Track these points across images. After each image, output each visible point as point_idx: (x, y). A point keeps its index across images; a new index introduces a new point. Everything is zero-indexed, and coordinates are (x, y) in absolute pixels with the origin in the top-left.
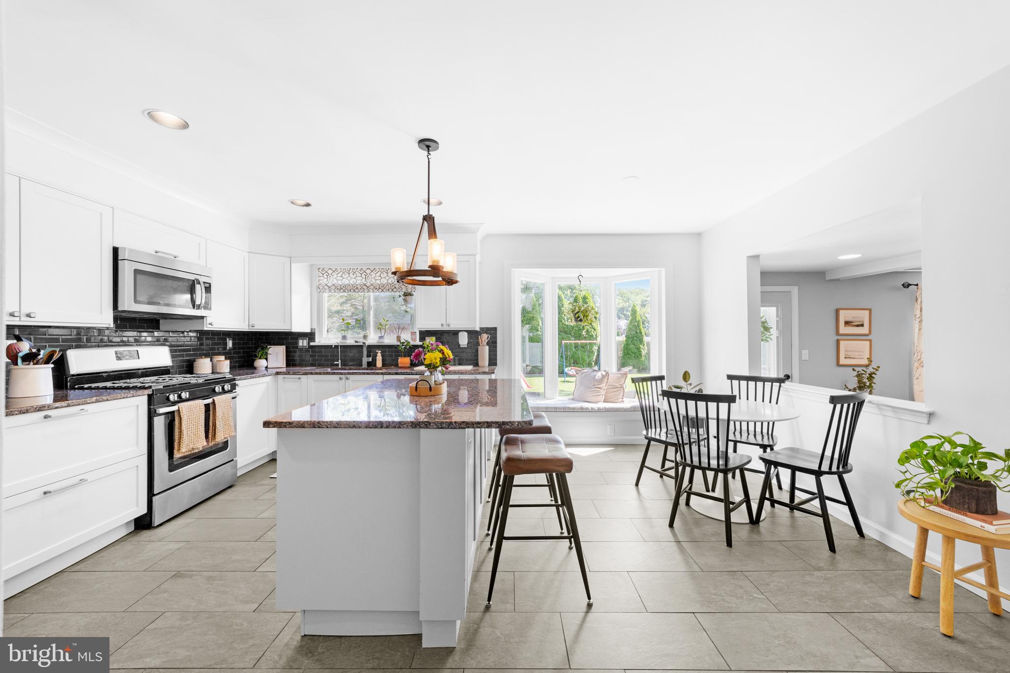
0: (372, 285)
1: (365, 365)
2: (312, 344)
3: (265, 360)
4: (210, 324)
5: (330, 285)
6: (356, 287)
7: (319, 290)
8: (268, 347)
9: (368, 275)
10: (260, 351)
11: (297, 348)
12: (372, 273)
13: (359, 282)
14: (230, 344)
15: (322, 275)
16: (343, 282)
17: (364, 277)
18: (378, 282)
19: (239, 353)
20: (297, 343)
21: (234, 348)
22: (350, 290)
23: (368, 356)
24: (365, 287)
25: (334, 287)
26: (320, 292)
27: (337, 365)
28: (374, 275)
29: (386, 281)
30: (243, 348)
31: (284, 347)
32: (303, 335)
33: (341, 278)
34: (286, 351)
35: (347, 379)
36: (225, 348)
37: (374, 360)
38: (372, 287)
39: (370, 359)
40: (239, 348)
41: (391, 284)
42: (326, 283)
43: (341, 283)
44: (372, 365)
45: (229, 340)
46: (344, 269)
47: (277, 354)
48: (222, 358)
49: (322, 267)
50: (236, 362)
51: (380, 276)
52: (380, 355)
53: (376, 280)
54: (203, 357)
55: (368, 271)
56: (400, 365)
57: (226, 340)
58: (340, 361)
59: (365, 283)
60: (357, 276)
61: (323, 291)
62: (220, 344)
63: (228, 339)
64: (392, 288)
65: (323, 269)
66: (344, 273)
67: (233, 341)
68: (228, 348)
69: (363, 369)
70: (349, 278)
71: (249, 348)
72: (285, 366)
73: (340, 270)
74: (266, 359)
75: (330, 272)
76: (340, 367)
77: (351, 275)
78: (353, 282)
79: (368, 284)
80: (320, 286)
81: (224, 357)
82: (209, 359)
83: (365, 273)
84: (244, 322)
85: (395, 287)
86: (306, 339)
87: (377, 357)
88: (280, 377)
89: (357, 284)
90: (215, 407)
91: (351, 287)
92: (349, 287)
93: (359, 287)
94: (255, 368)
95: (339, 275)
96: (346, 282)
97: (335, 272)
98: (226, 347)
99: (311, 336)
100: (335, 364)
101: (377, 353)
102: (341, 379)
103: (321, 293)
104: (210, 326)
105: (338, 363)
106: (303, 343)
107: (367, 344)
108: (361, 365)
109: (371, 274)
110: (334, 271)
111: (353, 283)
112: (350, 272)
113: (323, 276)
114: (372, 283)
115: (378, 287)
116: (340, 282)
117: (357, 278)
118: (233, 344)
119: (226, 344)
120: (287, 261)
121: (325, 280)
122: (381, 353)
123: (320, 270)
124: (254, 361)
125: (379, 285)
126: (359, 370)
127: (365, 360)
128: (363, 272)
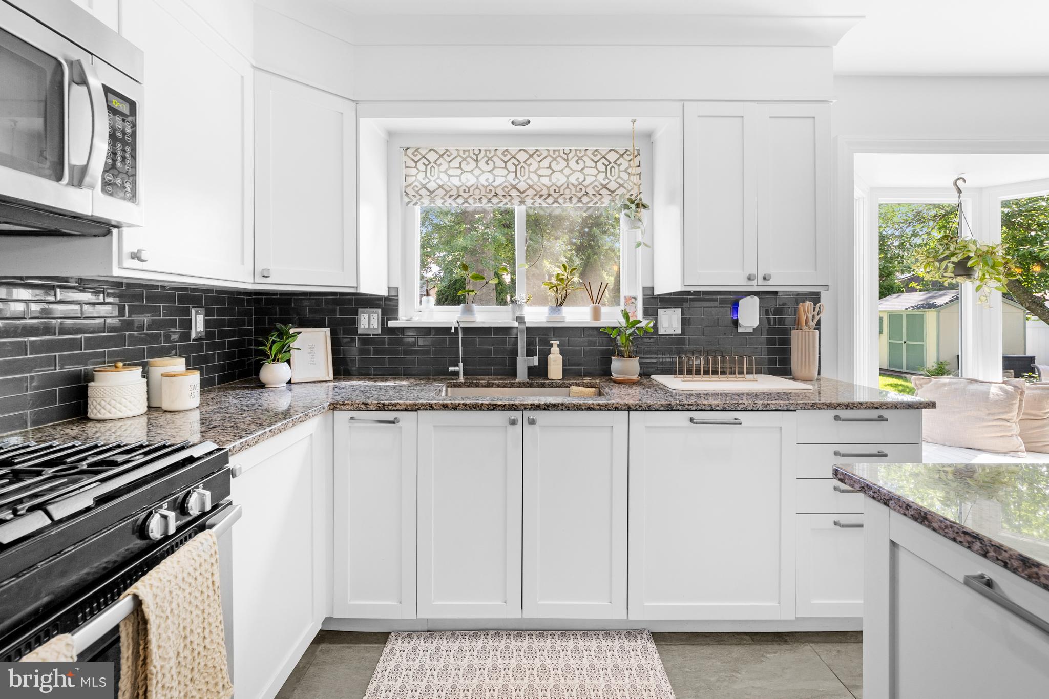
0: (530, 187)
1: (522, 374)
2: (392, 324)
3: (286, 363)
4: (136, 256)
5: (432, 186)
6: (493, 193)
7: (406, 199)
8: (292, 331)
9: (522, 164)
10: (274, 342)
11: (356, 334)
12: (531, 160)
13: (499, 181)
14: (199, 324)
15: (413, 165)
16: (464, 180)
17: (512, 168)
18: (545, 180)
19: (220, 346)
20: (355, 322)
21: (209, 334)
22: (480, 199)
23: (530, 353)
24: (514, 193)
25: (441, 192)
26: (408, 204)
27: (456, 373)
28: (535, 166)
29: (563, 180)
30: (232, 334)
31: (327, 330)
32: (370, 302)
33: (459, 171)
34: (332, 340)
35: (532, 422)
36: (186, 336)
37: (544, 363)
38: (531, 192)
39: (535, 361)
40: (222, 334)
41: (575, 187)
42: (424, 182)
43: (458, 184)
44: (538, 374)
45: (197, 313)
46: (464, 151)
47: (311, 347)
48: (178, 364)
49: (413, 144)
50: (214, 369)
51: (550, 167)
52: (558, 350)
53: (539, 176)
54: (120, 364)
55: (522, 156)
56: (615, 376)
57: (189, 314)
58: (461, 364)
59: (514, 183)
60: (495, 167)
61: (415, 200)
62: (172, 324)
63: (193, 312)
64: (580, 195)
65: (417, 150)
66: (464, 159)
67: (206, 316)
68: (193, 335)
70: (477, 172)
71: (247, 333)
72: (332, 377)
73: (455, 153)
74: (289, 362)
75: (432, 156)
76: (462, 378)
77: (482, 164)
78: (487, 180)
79: (522, 186)
80: (409, 190)
81: (183, 360)
82: (139, 370)
83: (513, 160)
84: (243, 263)
85: (587, 193)
86: (375, 313)
87: (551, 356)
88: (342, 416)
89: (495, 184)
90: (146, 631)
91: (483, 193)
92: (477, 192)
93: (500, 192)
94: (262, 386)
95: (453, 164)
96: (469, 179)
97: (445, 156)
98: (189, 334)
99: (387, 304)
100: (452, 372)
101: (551, 345)
102: (513, 422)
103: (411, 205)
104: (136, 264)
105: (456, 368)
106: (369, 321)
108: (514, 375)
109: (528, 162)
110: (441, 156)
111: (486, 184)
112: (480, 157)
113: (416, 167)
114: (531, 183)
115: (545, 192)
116: (456, 181)
117: (496, 172)
118: (207, 323)
119: (188, 324)
120: (348, 109)
121: (421, 176)
122: (559, 346)
123: (410, 152)
124: (259, 366)
125: (548, 188)
127: (523, 363)
128: (509, 157)
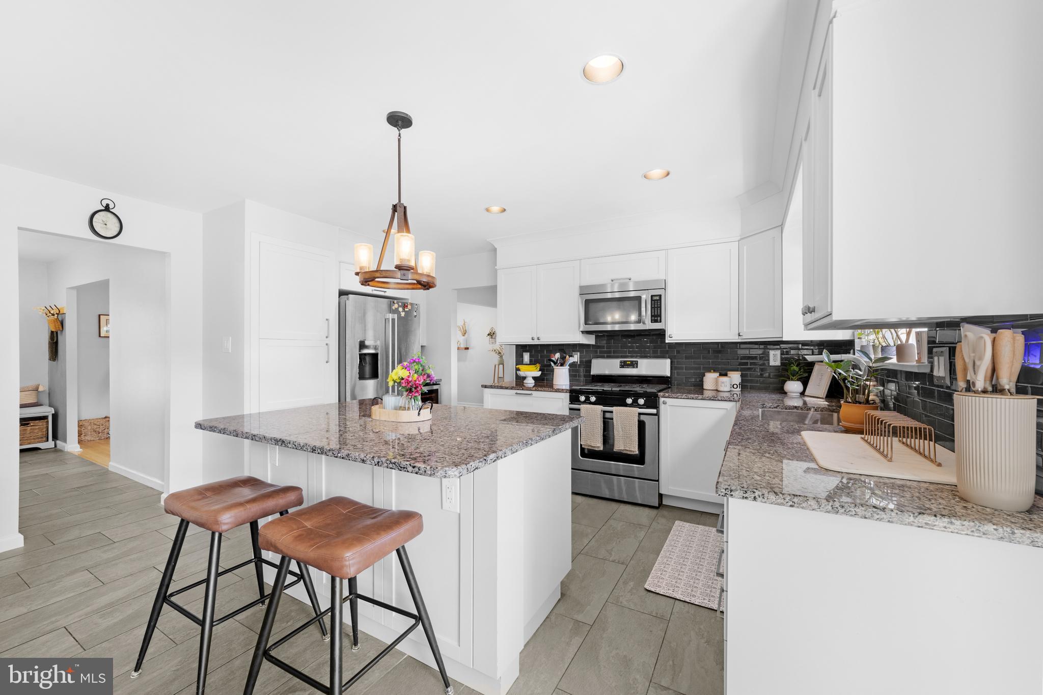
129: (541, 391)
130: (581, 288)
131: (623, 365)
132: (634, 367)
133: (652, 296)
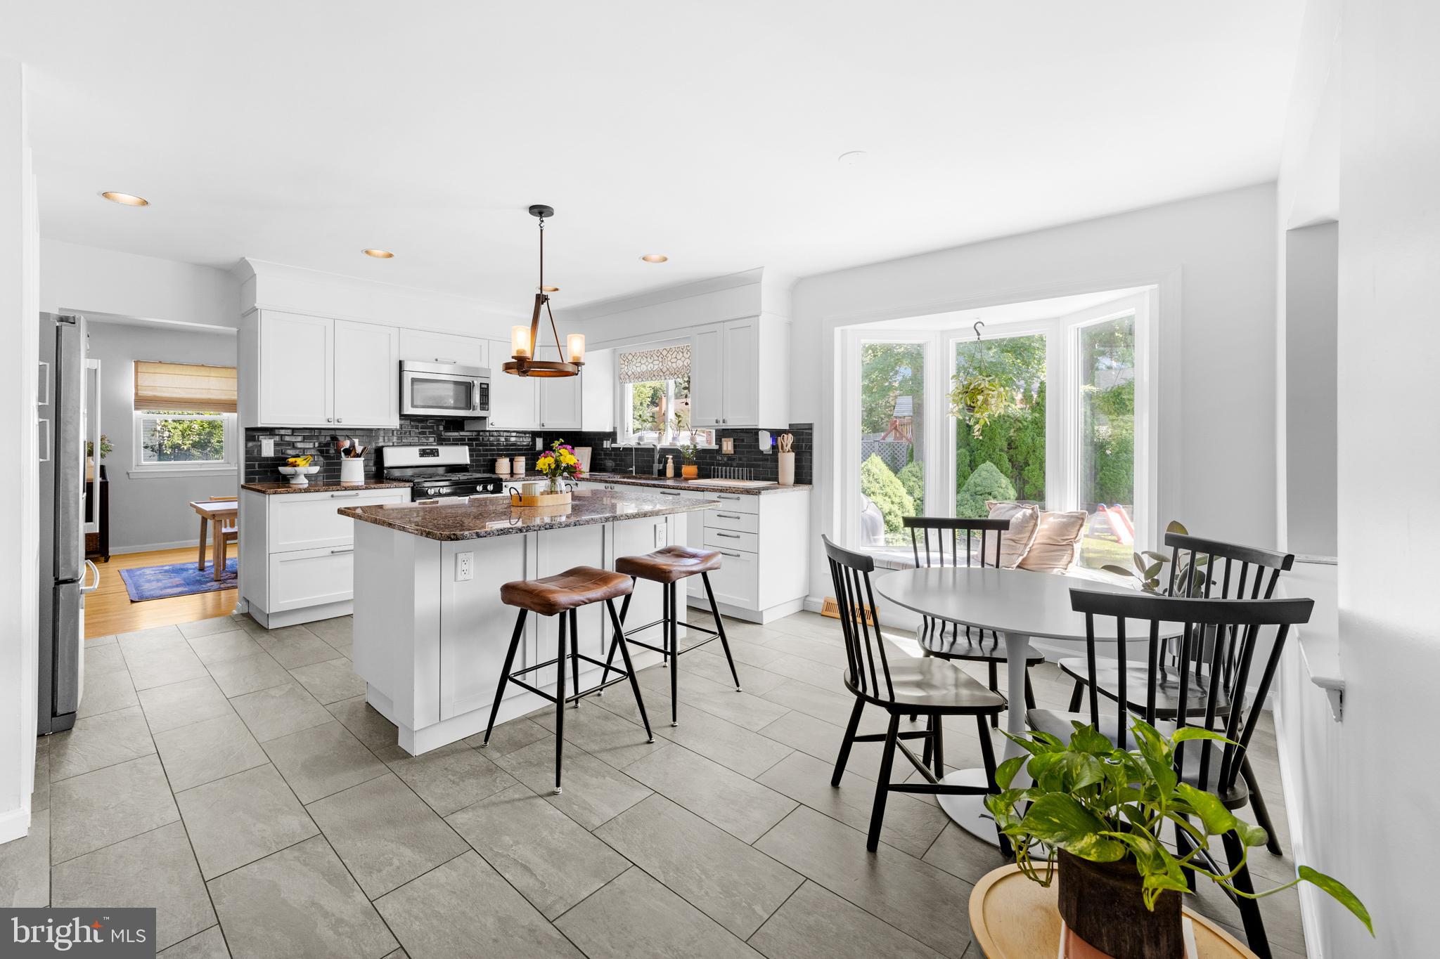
0: (668, 369)
1: (655, 473)
2: (614, 446)
4: (492, 424)
6: (653, 374)
7: (621, 381)
9: (666, 357)
11: (601, 452)
12: (668, 354)
13: (655, 367)
14: (540, 444)
16: (641, 368)
17: (660, 360)
18: (674, 365)
20: (601, 445)
22: (648, 377)
23: (660, 462)
24: (661, 374)
25: (633, 376)
27: (632, 473)
28: (670, 357)
29: (681, 364)
31: (589, 450)
32: (607, 435)
33: (640, 364)
34: (592, 454)
37: (665, 469)
38: (669, 373)
39: (661, 467)
42: (627, 372)
43: (639, 371)
44: (662, 473)
45: (539, 440)
46: (642, 351)
51: (676, 357)
52: (671, 461)
53: (672, 363)
54: (504, 457)
55: (665, 353)
56: (684, 476)
58: (634, 467)
59: (662, 368)
60: (654, 360)
61: (624, 381)
66: (642, 357)
67: (543, 441)
69: (653, 479)
70: (647, 362)
72: (588, 470)
73: (639, 354)
75: (630, 357)
76: (634, 474)
77: (649, 358)
78: (651, 367)
79: (665, 370)
80: (622, 376)
83: (661, 356)
86: (609, 440)
87: (667, 465)
89: (654, 369)
91: (649, 374)
92: (646, 374)
93: (656, 374)
95: (638, 361)
96: (644, 368)
97: (636, 356)
99: (612, 436)
100: (630, 471)
101: (668, 458)
103: (623, 383)
105: (632, 470)
106: (607, 444)
107: (658, 448)
108: (652, 475)
110: (633, 357)
111: (650, 370)
112: (648, 355)
113: (624, 363)
115: (673, 372)
117: (654, 362)
119: (535, 445)
121: (626, 368)
122: (671, 458)
123: (622, 356)
125: (675, 369)
126: (649, 479)
127: (657, 467)
128: (659, 354)
129: (375, 488)
130: (404, 361)
131: (424, 453)
132: (434, 456)
133: (481, 384)
